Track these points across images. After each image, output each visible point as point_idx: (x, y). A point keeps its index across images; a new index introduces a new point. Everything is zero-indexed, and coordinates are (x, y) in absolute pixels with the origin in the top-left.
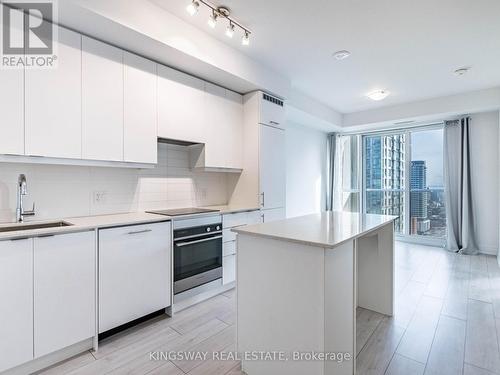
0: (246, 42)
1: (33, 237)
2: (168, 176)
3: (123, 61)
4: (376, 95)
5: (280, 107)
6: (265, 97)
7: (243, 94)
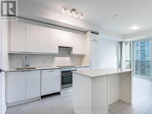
0: (82, 18)
1: (26, 71)
2: (63, 57)
3: (49, 27)
4: (135, 28)
5: (98, 35)
6: (92, 32)
7: (85, 32)
